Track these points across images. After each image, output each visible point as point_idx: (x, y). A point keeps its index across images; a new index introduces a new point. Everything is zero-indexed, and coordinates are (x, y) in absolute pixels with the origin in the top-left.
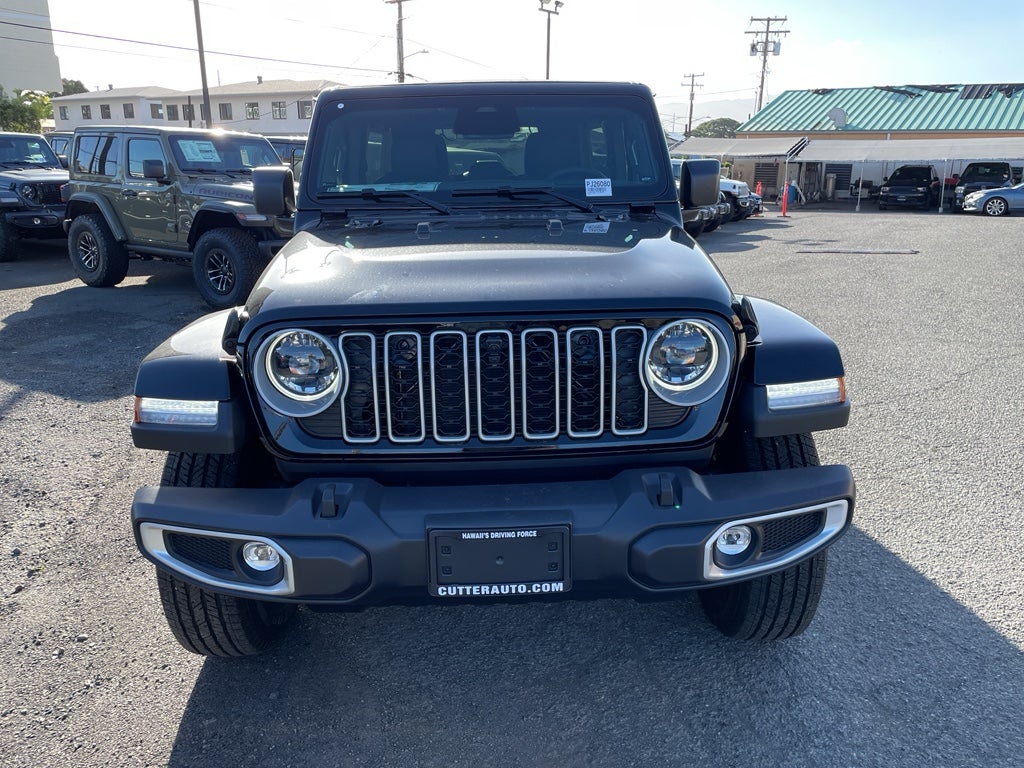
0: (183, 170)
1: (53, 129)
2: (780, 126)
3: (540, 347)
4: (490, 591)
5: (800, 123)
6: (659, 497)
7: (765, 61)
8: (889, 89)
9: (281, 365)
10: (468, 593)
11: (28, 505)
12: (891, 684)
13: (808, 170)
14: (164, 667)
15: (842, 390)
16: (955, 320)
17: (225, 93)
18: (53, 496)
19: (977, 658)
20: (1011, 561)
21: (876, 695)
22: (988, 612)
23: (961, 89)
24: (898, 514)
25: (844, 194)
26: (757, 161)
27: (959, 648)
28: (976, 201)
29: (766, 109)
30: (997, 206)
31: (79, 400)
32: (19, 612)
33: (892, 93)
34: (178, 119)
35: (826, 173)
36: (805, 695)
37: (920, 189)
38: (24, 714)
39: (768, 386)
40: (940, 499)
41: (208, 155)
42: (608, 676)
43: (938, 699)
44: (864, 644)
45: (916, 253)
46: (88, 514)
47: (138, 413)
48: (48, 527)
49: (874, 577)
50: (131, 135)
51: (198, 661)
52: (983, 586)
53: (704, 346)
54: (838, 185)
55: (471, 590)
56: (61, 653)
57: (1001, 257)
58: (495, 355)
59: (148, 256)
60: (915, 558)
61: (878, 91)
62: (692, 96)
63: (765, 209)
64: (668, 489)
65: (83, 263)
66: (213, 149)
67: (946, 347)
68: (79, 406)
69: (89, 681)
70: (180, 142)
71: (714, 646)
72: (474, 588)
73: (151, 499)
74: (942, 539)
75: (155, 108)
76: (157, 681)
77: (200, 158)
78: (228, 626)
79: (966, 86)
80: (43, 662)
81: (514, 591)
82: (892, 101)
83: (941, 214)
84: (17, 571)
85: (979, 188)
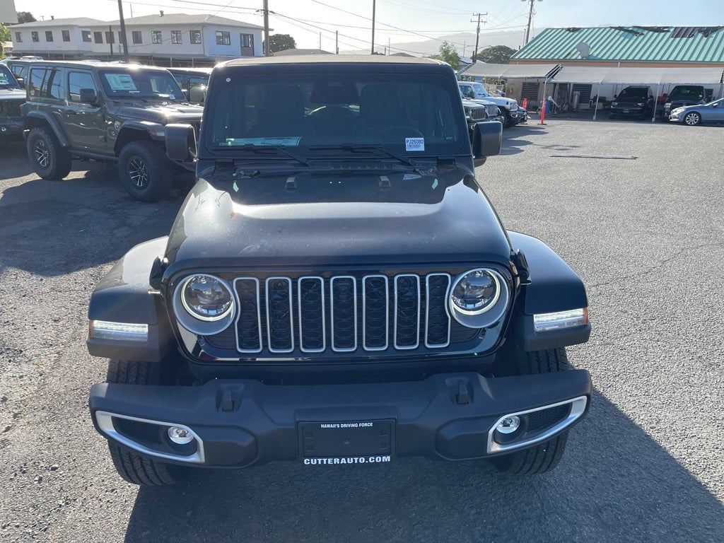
0: (110, 97)
1: (11, 49)
2: (541, 55)
3: (375, 289)
4: (340, 461)
5: (555, 53)
6: (457, 396)
7: (532, 5)
8: (621, 29)
9: (192, 296)
10: (325, 463)
11: (10, 361)
12: (609, 505)
13: (560, 88)
14: (113, 490)
15: (586, 315)
16: (661, 216)
17: (137, 23)
18: (27, 353)
19: (668, 486)
20: (693, 411)
21: (599, 514)
22: (676, 450)
23: (672, 30)
24: (617, 373)
25: (585, 106)
26: (524, 81)
27: (656, 478)
28: (678, 114)
29: (531, 43)
30: (693, 118)
31: (41, 275)
32: (9, 447)
33: (622, 32)
34: (102, 43)
35: (573, 90)
36: (551, 513)
37: (639, 104)
38: (18, 526)
39: (535, 315)
40: (646, 361)
41: (126, 85)
42: (418, 498)
43: (640, 517)
44: (592, 475)
45: (635, 158)
46: (53, 368)
47: (91, 330)
48: (25, 378)
49: (600, 422)
50: (71, 70)
51: (136, 488)
52: (674, 430)
53: (490, 283)
54: (581, 100)
55: (327, 461)
56: (40, 479)
57: (695, 163)
58: (343, 293)
59: (86, 158)
60: (628, 408)
61: (613, 30)
62: (478, 30)
63: (529, 117)
64: (464, 392)
65: (38, 162)
66: (131, 80)
67: (654, 239)
68: (42, 280)
69: (61, 501)
70: (107, 75)
71: (489, 475)
72: (329, 460)
73: (102, 393)
74: (647, 393)
75: (85, 34)
76: (108, 501)
77: (122, 87)
78: (157, 470)
79: (676, 28)
80: (28, 486)
81: (356, 462)
82: (622, 38)
83: (653, 123)
84: (5, 414)
85: (681, 105)
